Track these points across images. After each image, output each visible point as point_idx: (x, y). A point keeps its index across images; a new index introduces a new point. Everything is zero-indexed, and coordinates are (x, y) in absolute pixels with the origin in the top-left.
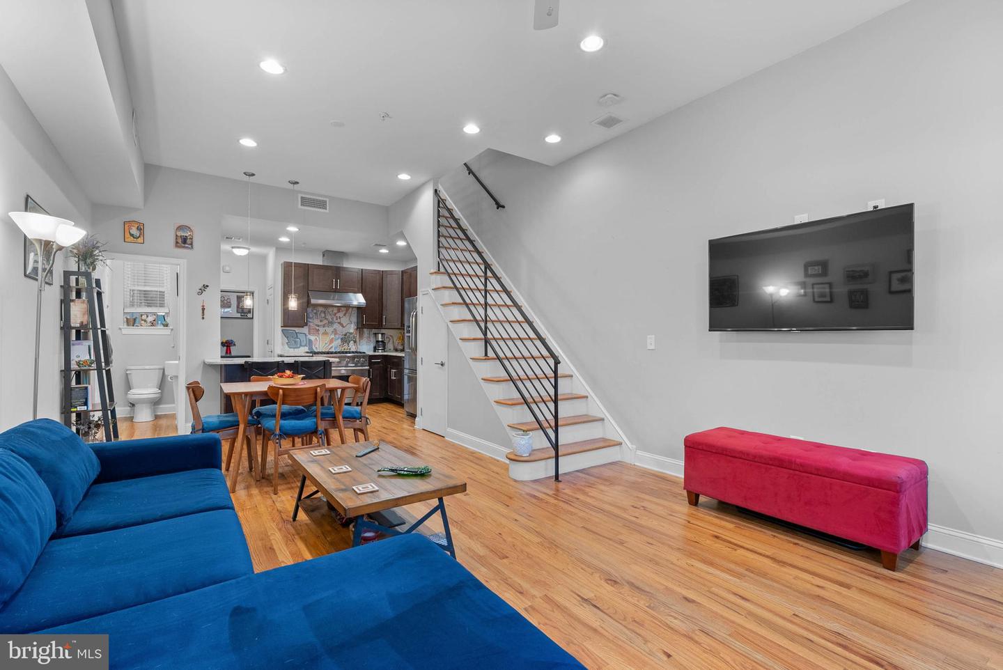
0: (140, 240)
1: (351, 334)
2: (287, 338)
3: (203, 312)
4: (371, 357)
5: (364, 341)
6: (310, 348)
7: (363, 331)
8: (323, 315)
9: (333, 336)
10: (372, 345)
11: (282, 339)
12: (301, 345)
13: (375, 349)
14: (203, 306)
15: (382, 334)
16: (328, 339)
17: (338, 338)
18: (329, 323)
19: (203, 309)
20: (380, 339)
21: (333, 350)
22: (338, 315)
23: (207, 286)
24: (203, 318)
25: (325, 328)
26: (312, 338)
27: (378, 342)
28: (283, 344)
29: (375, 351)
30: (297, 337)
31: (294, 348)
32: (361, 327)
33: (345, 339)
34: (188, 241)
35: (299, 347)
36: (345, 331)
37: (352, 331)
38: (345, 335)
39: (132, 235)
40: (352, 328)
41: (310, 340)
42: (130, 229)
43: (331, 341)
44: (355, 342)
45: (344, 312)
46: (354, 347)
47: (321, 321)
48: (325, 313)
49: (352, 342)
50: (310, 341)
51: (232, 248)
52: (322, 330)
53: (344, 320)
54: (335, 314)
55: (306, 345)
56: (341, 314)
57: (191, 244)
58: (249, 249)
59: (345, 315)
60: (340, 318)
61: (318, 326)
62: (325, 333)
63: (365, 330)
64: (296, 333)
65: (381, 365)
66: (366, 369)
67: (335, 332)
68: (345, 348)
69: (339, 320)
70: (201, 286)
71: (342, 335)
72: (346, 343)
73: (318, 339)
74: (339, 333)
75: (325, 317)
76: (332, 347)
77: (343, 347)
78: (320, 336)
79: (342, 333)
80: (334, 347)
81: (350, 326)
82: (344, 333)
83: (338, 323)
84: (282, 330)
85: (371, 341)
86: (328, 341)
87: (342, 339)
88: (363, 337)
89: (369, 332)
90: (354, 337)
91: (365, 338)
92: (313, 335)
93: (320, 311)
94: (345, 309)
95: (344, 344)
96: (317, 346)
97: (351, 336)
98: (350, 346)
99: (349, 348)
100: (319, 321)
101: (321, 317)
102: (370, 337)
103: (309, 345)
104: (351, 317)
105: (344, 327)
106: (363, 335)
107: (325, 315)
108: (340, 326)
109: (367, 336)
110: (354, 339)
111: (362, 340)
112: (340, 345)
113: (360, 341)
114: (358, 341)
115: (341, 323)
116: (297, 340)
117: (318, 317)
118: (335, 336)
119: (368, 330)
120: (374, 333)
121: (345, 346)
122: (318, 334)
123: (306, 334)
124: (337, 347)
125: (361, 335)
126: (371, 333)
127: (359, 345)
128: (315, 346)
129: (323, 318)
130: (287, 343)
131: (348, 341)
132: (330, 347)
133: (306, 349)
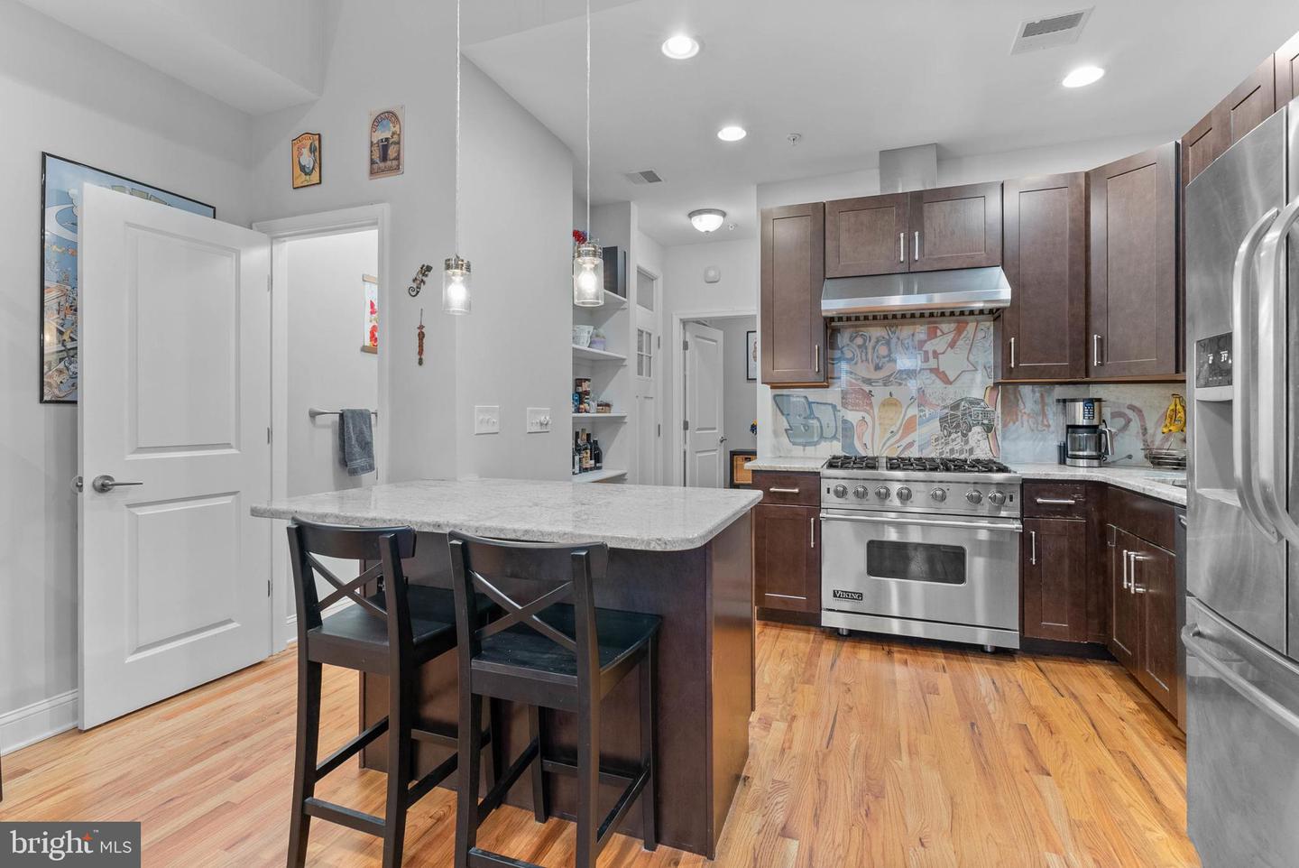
0: (315, 177)
1: (974, 402)
2: (787, 416)
3: (421, 346)
4: (1030, 488)
5: (1023, 426)
6: (848, 444)
7: (1016, 393)
8: (883, 350)
9: (913, 411)
10: (1055, 439)
11: (775, 420)
12: (822, 437)
13: (1064, 456)
14: (421, 327)
15: (1091, 402)
16: (897, 420)
17: (932, 418)
19: (421, 336)
20: (1081, 421)
21: (914, 453)
22: (929, 347)
23: (429, 269)
24: (421, 362)
25: (888, 389)
26: (853, 416)
27: (1072, 428)
28: (776, 433)
29: (1062, 462)
30: (811, 415)
31: (805, 445)
32: (1009, 380)
33: (956, 419)
34: (392, 152)
35: (815, 444)
36: (952, 394)
37: (977, 393)
38: (955, 406)
39: (303, 168)
40: (978, 385)
41: (845, 422)
42: (300, 154)
43: (909, 426)
44: (989, 429)
45: (950, 337)
46: (984, 445)
47: (877, 368)
48: (888, 343)
49: (977, 429)
50: (847, 425)
51: (691, 215)
52: (880, 393)
53: (952, 362)
54: (922, 343)
55: (834, 437)
56: (939, 344)
57: (397, 158)
58: (724, 214)
59: (952, 345)
60: (936, 354)
61: (869, 382)
62: (891, 402)
63: (1026, 390)
64: (810, 404)
65: (1079, 520)
66: (1012, 532)
67: (922, 399)
68: (954, 448)
69: (932, 363)
70: (414, 271)
71: (945, 407)
72: (956, 432)
73: (868, 419)
74: (934, 402)
75: (889, 355)
76: (911, 445)
77: (947, 444)
78: (876, 410)
79: (944, 400)
80: (916, 445)
81: (973, 380)
82: (949, 402)
83: (932, 370)
84: (775, 397)
85: (1049, 426)
86: (898, 425)
87: (943, 420)
88: (1017, 415)
89: (1042, 396)
90: (985, 414)
91: (1025, 417)
92: (855, 407)
93: (873, 340)
94: (953, 326)
95: (950, 434)
96: (867, 439)
97: (975, 409)
98: (972, 443)
99: (967, 447)
100: (872, 367)
101: (877, 357)
102: (1044, 414)
103: (844, 436)
104: (974, 351)
105: (951, 383)
106: (1018, 405)
107: (890, 350)
108: (938, 381)
109: (1032, 409)
110: (986, 422)
111: (1014, 423)
112: (937, 440)
113: (1005, 425)
114: (1000, 427)
115: (941, 370)
116: (811, 421)
117: (870, 356)
118: (921, 411)
119: (1037, 389)
120: (1058, 401)
121: (953, 440)
122: (871, 405)
123: (834, 407)
124: (928, 443)
125: (1010, 405)
126: (1046, 401)
127: (1004, 438)
128: (860, 438)
129: (884, 357)
130: (786, 430)
131: (963, 426)
132: (904, 442)
133: (836, 449)
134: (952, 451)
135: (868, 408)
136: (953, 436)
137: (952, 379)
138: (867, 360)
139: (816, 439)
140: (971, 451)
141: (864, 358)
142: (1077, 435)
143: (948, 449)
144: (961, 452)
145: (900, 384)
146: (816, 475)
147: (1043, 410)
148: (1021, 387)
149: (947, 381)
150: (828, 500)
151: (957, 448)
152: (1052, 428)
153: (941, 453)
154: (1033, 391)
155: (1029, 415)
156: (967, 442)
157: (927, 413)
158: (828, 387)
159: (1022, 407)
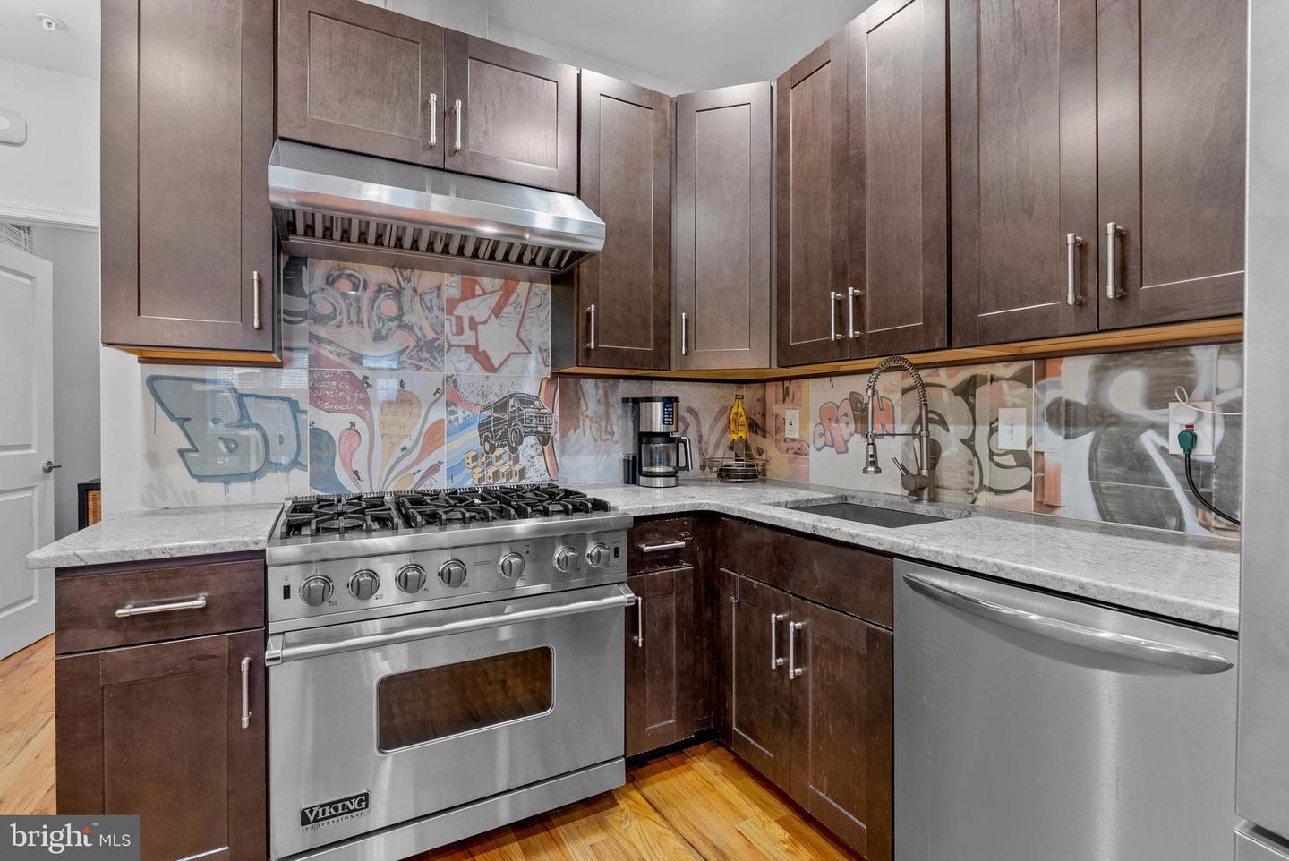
1: (526, 400)
2: (182, 421)
4: (642, 531)
5: (585, 435)
6: (323, 475)
7: (578, 388)
8: (388, 306)
9: (438, 413)
10: (620, 449)
11: (152, 429)
12: (268, 463)
15: (670, 402)
16: (412, 428)
17: (467, 424)
18: (419, 347)
20: (659, 427)
22: (463, 310)
26: (333, 423)
27: (644, 438)
28: (153, 459)
29: (631, 481)
30: (244, 420)
32: (569, 369)
33: (501, 426)
35: (253, 477)
36: (498, 387)
37: (530, 387)
38: (501, 406)
40: (530, 376)
41: (317, 434)
43: (433, 437)
44: (545, 439)
45: (493, 300)
46: (539, 462)
47: (378, 337)
48: (398, 294)
49: (530, 440)
50: (319, 437)
53: (496, 337)
54: (452, 304)
55: (296, 463)
56: (477, 308)
59: (497, 312)
60: (473, 324)
61: (364, 362)
62: (402, 399)
63: (589, 385)
64: (241, 397)
66: (614, 608)
67: (450, 393)
68: (501, 472)
69: (468, 337)
71: (486, 408)
72: (502, 446)
73: (362, 426)
74: (471, 398)
75: (399, 317)
76: (434, 469)
77: (490, 464)
78: (376, 412)
79: (485, 396)
80: (444, 468)
81: (525, 366)
82: (493, 399)
83: (468, 348)
84: (151, 382)
85: (612, 434)
86: (414, 437)
87: (483, 427)
88: (578, 419)
89: (606, 394)
90: (541, 417)
91: (588, 422)
92: (338, 405)
93: (372, 288)
94: (498, 282)
95: (493, 448)
96: (359, 462)
97: (528, 411)
98: (523, 461)
99: (517, 468)
100: (368, 333)
101: (379, 318)
102: (608, 418)
103: (315, 459)
104: (527, 324)
105: (494, 370)
106: (579, 406)
107: (400, 308)
108: (477, 366)
109: (595, 412)
110: (541, 429)
111: (575, 431)
112: (475, 458)
113: (564, 434)
114: (558, 436)
115: (481, 348)
116: (244, 433)
117: (365, 316)
118: (451, 413)
119: (601, 383)
120: (625, 401)
121: (499, 458)
122: (366, 401)
123: (294, 405)
124: (462, 465)
125: (571, 405)
126: (611, 401)
127: (563, 452)
128: (346, 463)
129: (391, 320)
130: (182, 452)
131: (512, 436)
132: (424, 466)
133: (300, 485)
134: (496, 475)
135: (361, 407)
136: (499, 452)
137: (496, 364)
138: (360, 322)
139: (253, 468)
140: (522, 473)
141: (354, 317)
142: (654, 446)
143: (490, 472)
144: (509, 475)
145: (419, 368)
146: (256, 558)
147: (607, 413)
148: (583, 381)
149: (489, 367)
150: (285, 613)
151: (503, 469)
152: (616, 437)
153: (481, 480)
154: (597, 387)
155: (591, 419)
156: (516, 461)
157: (460, 415)
158: (279, 365)
159: (584, 407)
